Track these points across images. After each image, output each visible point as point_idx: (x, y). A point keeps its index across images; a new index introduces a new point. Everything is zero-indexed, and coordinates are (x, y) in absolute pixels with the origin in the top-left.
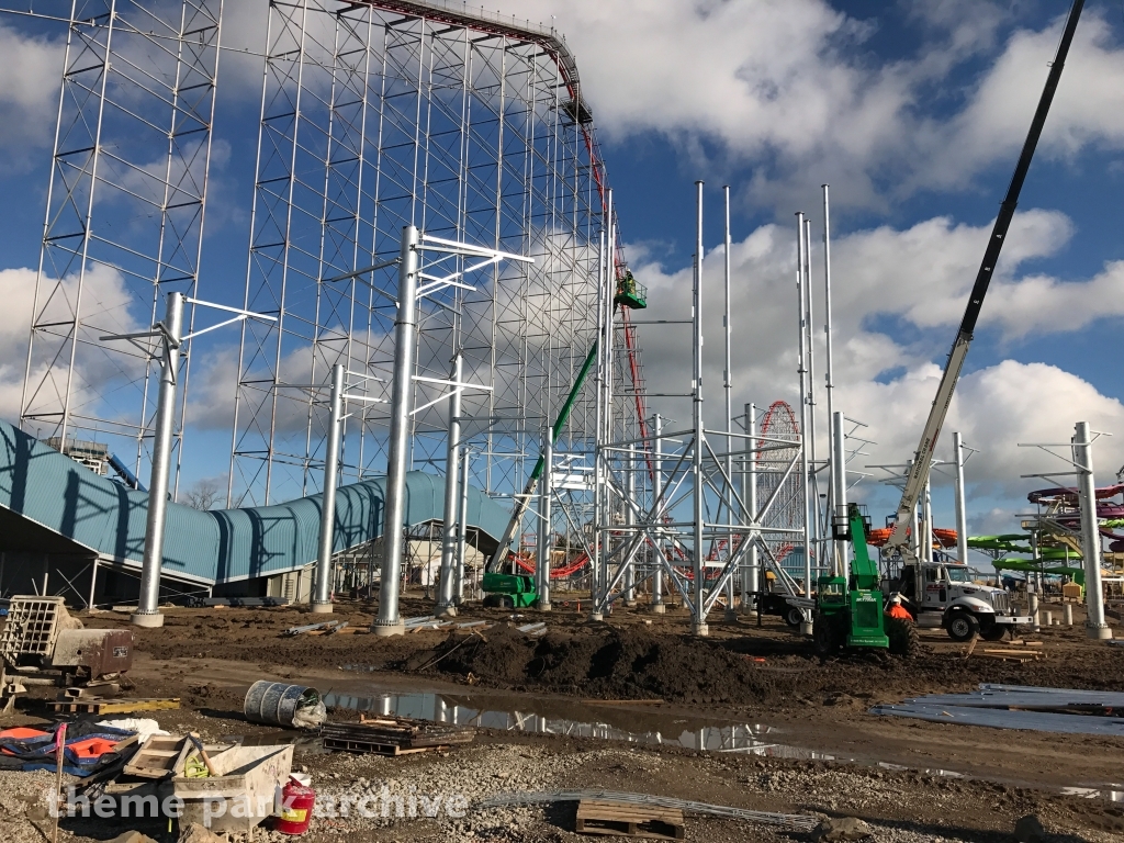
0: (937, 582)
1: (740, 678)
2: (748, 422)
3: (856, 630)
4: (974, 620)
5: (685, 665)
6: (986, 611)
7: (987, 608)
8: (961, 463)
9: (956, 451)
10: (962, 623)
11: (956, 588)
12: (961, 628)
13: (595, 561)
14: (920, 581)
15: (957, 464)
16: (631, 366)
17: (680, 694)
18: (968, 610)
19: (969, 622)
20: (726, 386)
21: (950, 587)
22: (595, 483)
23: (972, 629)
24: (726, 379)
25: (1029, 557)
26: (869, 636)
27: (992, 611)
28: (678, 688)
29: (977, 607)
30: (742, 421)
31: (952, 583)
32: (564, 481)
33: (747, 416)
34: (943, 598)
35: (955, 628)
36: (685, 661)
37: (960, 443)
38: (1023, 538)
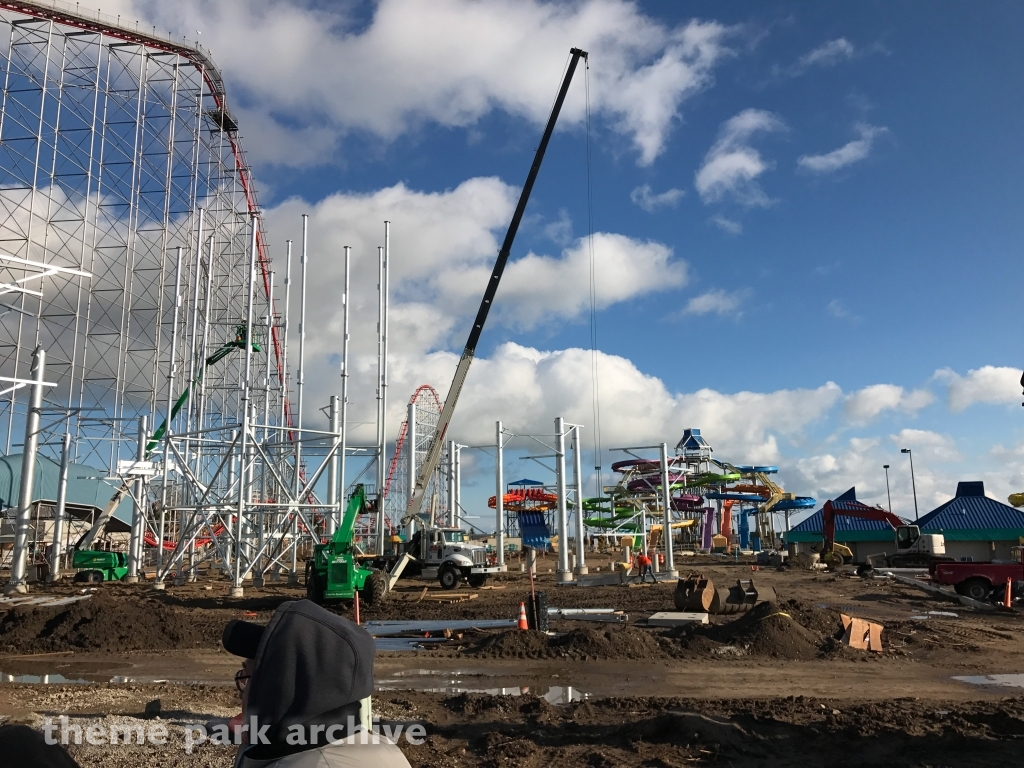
0: (435, 543)
1: (163, 630)
2: (332, 412)
3: (330, 586)
4: (458, 572)
5: (116, 623)
6: (468, 565)
7: (467, 562)
8: (501, 445)
9: (498, 436)
10: (450, 575)
11: (449, 547)
12: (449, 578)
13: (160, 537)
14: (424, 543)
15: (498, 446)
16: (277, 353)
17: (98, 646)
18: (456, 565)
19: (454, 574)
20: (299, 383)
21: (445, 547)
22: (163, 468)
23: (456, 578)
24: (299, 377)
25: (607, 516)
26: (340, 591)
27: (471, 564)
28: (97, 641)
29: (460, 562)
30: (328, 411)
31: (447, 544)
32: (132, 468)
33: (332, 407)
34: (440, 556)
35: (445, 580)
36: (118, 620)
37: (501, 430)
38: (607, 500)
